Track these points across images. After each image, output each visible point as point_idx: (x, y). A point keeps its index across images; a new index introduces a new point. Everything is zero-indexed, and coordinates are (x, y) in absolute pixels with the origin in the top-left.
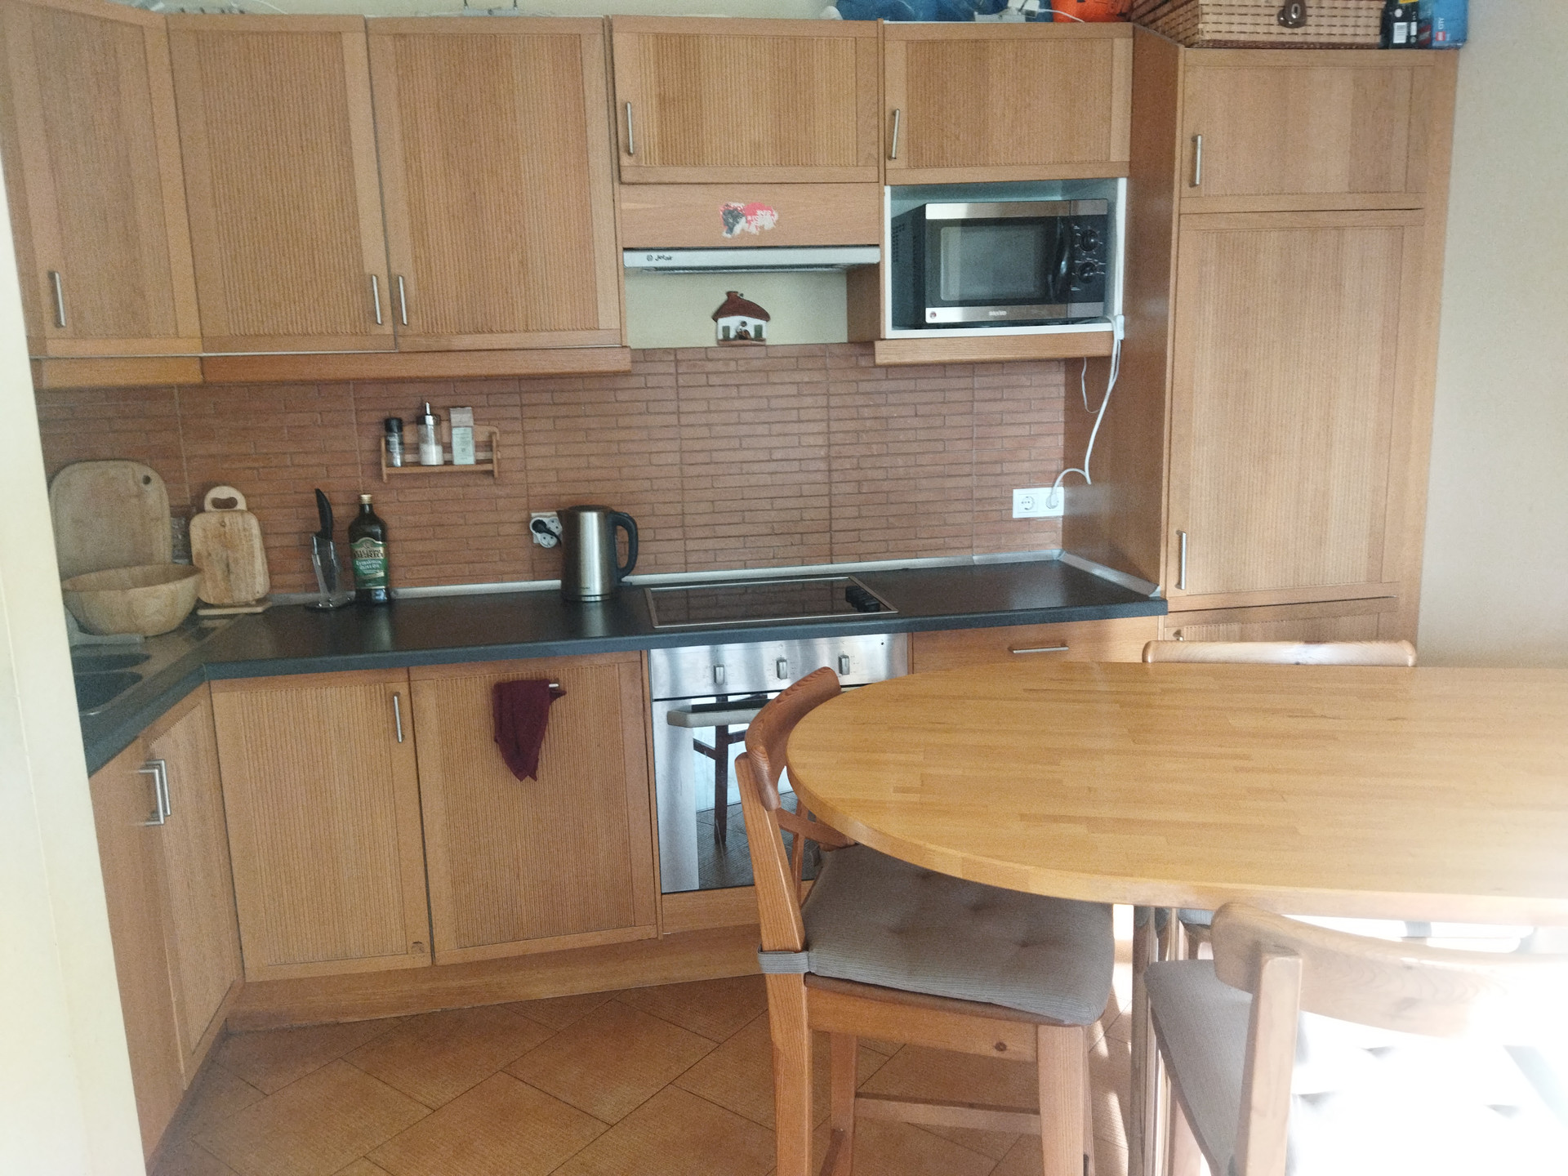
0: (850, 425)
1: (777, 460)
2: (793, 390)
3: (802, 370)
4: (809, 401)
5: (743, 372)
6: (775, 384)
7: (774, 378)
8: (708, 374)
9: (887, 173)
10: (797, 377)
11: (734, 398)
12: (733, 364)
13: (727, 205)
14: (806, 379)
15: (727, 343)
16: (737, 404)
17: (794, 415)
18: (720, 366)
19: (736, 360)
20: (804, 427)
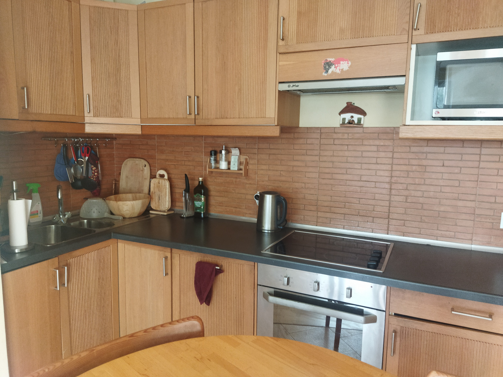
0: (404, 168)
1: (363, 181)
2: (375, 148)
3: (380, 139)
4: (382, 154)
5: (350, 139)
6: (366, 145)
7: (366, 142)
8: (334, 139)
9: (413, 37)
10: (377, 142)
11: (345, 151)
12: (346, 135)
13: (326, 60)
14: (382, 144)
15: (344, 125)
16: (347, 154)
17: (374, 161)
18: (340, 136)
19: (348, 133)
20: (378, 167)
